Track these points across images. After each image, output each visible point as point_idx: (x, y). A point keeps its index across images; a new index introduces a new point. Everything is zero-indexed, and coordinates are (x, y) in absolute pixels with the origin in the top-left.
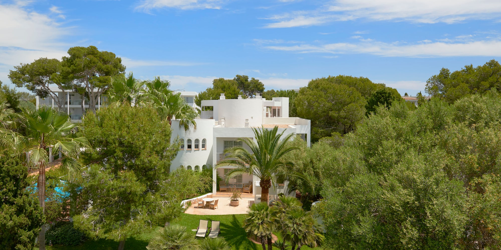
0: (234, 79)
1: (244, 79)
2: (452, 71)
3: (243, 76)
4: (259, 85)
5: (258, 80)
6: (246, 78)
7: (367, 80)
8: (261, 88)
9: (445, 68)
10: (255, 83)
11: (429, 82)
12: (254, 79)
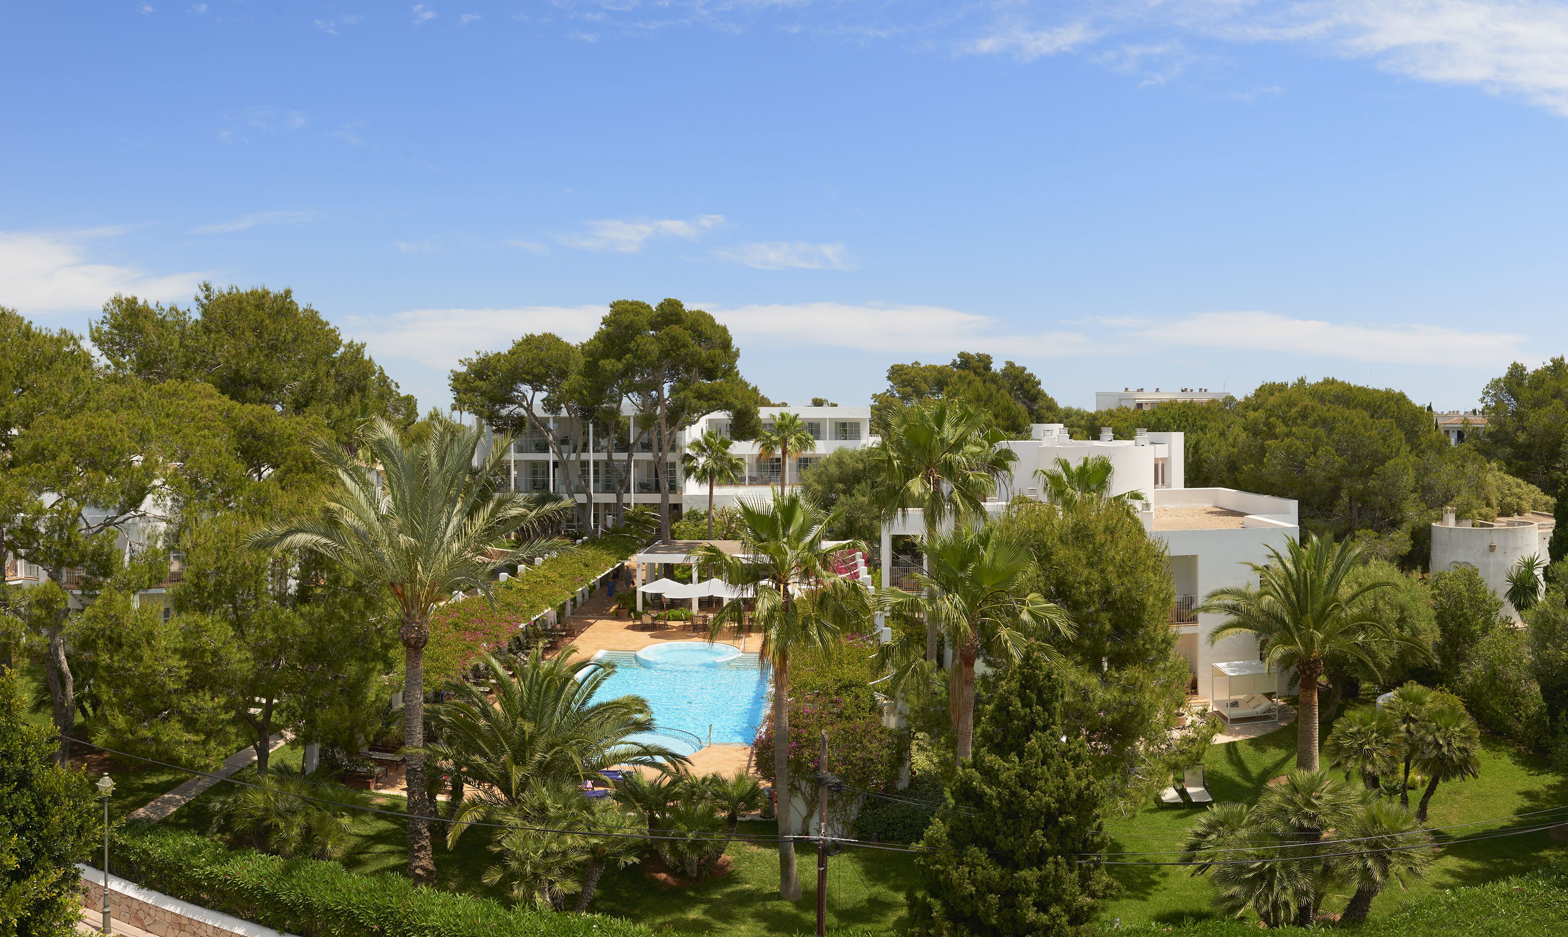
0: (954, 364)
1: (981, 364)
2: (1530, 370)
3: (978, 355)
4: (1027, 381)
5: (1025, 369)
6: (985, 361)
7: (1402, 397)
8: (1033, 392)
9: (1519, 362)
10: (1016, 377)
11: (1488, 392)
12: (1011, 365)
